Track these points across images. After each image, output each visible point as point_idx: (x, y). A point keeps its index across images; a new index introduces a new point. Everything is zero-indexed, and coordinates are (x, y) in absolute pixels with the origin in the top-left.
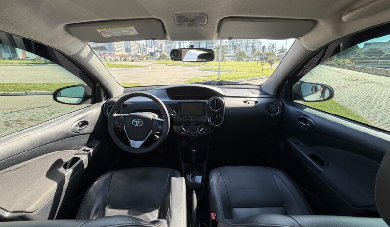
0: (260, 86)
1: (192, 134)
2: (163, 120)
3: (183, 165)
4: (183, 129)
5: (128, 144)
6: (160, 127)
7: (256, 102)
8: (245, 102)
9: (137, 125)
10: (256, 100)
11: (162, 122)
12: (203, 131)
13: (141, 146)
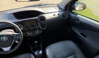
0: (58, 4)
1: (34, 35)
2: (18, 33)
3: (31, 49)
4: (29, 33)
5: (2, 50)
6: (18, 37)
7: (58, 14)
8: (54, 15)
9: (5, 40)
10: (58, 13)
11: (18, 35)
12: (38, 32)
13: (10, 49)
